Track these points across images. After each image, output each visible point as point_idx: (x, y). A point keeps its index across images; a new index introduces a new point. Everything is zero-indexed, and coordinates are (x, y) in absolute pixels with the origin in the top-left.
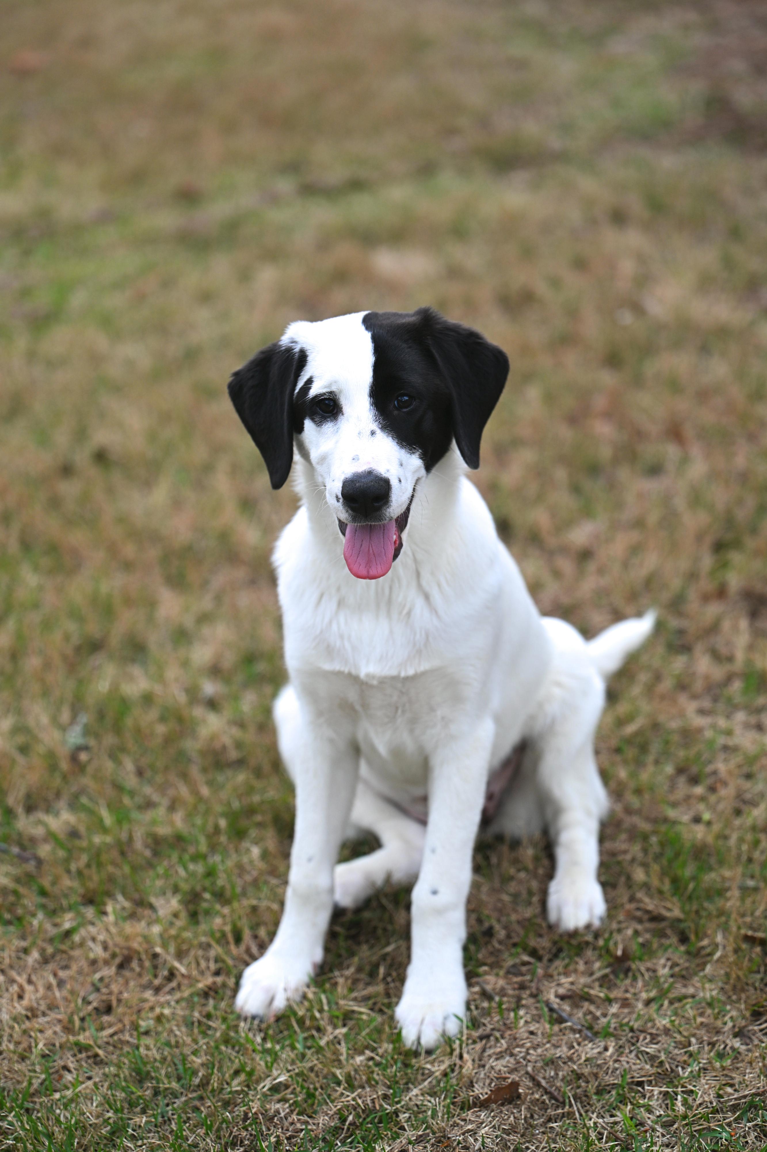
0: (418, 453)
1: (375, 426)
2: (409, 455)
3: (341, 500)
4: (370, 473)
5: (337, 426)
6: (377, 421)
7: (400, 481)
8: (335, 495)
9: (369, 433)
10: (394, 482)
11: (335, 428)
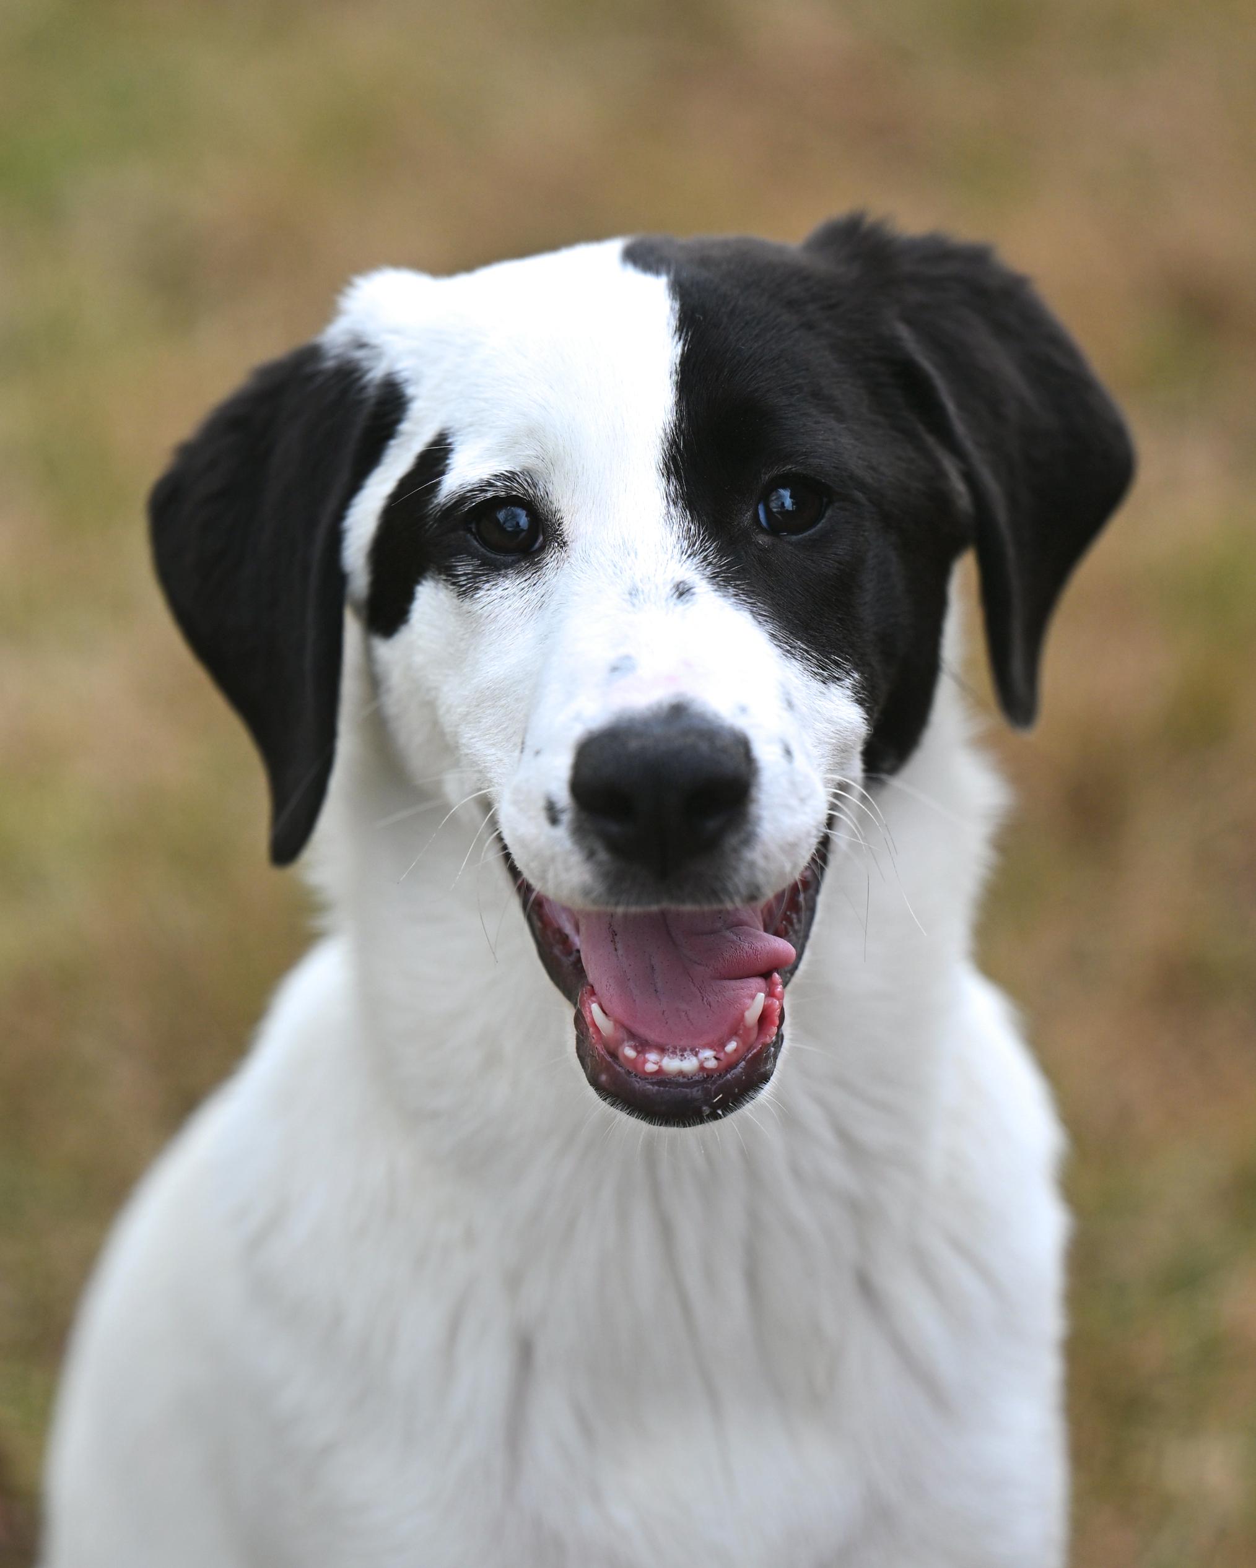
0: (848, 682)
1: (692, 572)
2: (816, 685)
3: (566, 818)
4: (678, 711)
5: (540, 590)
6: (693, 554)
7: (788, 752)
8: (541, 803)
9: (668, 589)
10: (766, 753)
11: (532, 596)
